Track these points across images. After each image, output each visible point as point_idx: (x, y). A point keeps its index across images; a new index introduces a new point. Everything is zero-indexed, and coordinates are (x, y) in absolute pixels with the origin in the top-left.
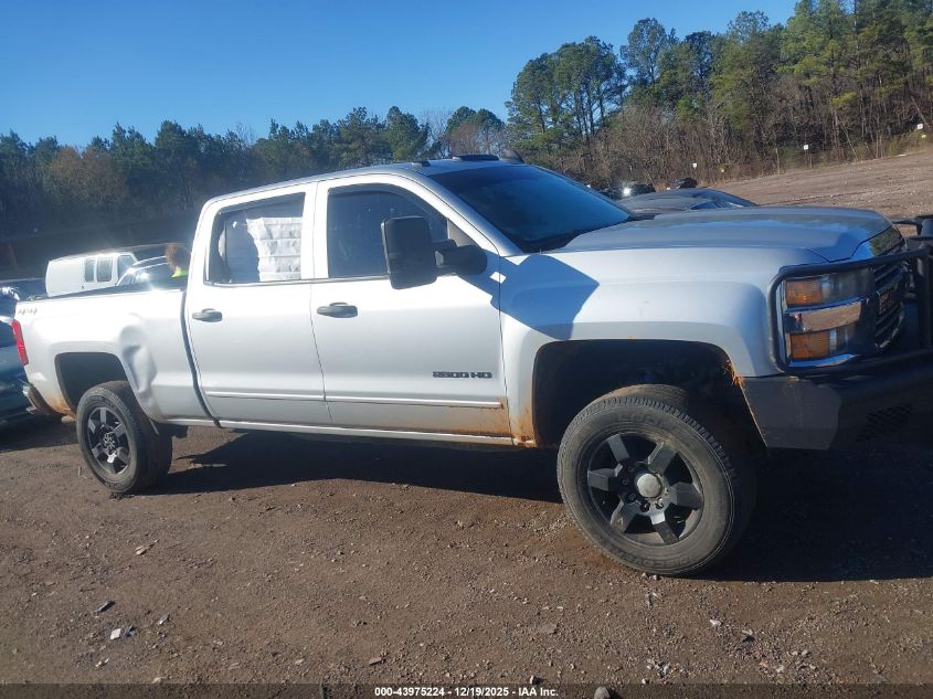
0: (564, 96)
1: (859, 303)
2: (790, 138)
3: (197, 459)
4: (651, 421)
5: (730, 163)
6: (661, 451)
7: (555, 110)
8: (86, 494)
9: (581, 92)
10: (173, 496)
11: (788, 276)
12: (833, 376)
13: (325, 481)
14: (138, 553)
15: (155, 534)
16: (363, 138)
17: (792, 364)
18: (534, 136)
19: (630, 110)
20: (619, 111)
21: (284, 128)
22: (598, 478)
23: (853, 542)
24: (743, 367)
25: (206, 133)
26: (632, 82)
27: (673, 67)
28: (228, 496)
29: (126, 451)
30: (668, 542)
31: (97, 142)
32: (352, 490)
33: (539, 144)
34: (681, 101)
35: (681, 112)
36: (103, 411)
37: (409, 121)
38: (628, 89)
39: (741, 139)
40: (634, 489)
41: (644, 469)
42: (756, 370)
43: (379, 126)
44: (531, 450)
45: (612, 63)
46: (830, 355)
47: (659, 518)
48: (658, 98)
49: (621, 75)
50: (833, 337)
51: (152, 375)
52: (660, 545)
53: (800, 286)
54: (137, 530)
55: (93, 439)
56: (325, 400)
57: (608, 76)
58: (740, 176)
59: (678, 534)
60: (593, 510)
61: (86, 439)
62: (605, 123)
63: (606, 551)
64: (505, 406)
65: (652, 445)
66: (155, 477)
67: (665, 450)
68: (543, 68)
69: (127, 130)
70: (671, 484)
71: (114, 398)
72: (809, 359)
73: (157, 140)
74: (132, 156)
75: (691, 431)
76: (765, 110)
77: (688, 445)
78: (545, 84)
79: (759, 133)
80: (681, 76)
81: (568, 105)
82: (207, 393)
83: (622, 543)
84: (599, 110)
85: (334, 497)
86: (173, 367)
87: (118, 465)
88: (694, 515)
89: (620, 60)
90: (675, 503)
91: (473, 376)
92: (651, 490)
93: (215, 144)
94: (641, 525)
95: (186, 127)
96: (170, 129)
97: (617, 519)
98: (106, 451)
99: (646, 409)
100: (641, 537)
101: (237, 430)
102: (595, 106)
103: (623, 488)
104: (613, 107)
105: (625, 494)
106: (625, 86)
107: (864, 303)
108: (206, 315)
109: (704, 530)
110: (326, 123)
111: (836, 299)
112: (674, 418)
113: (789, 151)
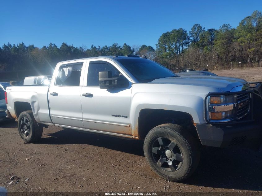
0: (172, 43)
1: (232, 105)
2: (235, 59)
3: (50, 135)
4: (169, 134)
5: (217, 65)
6: (172, 143)
7: (169, 47)
8: (18, 142)
9: (177, 43)
10: (41, 145)
11: (211, 95)
12: (223, 126)
13: (83, 145)
14: (26, 160)
15: (33, 155)
16: (116, 51)
17: (211, 121)
18: (163, 54)
19: (191, 49)
20: (187, 49)
21: (95, 47)
22: (155, 150)
23: (229, 177)
24: (196, 121)
25: (74, 47)
26: (192, 41)
27: (204, 38)
28: (55, 146)
29: (29, 131)
30: (173, 171)
31: (45, 47)
32: (89, 148)
33: (164, 56)
34: (205, 47)
35: (205, 50)
36: (25, 118)
37: (129, 47)
38: (191, 43)
39: (221, 59)
40: (165, 154)
41: (167, 148)
42: (200, 122)
43: (121, 48)
44: (137, 140)
45: (186, 36)
46: (222, 119)
47: (170, 163)
48: (199, 46)
49: (189, 39)
50: (224, 114)
51: (38, 110)
52: (170, 171)
53: (214, 98)
54: (29, 153)
55: (22, 126)
56: (82, 120)
57: (185, 39)
58: (220, 69)
59: (176, 169)
60: (153, 159)
61: (20, 126)
62: (183, 52)
63: (155, 172)
64: (130, 126)
65: (170, 141)
66: (37, 139)
67: (173, 143)
68: (167, 35)
69: (53, 44)
70: (175, 154)
71: (28, 115)
72: (216, 120)
73: (60, 47)
74: (54, 51)
75: (181, 138)
76: (229, 52)
77: (179, 142)
78: (167, 40)
79: (227, 58)
80: (206, 40)
81: (173, 46)
82: (52, 116)
83: (160, 170)
84: (182, 48)
85: (84, 149)
86: (44, 108)
87: (27, 134)
88: (180, 163)
89: (189, 35)
90: (175, 159)
91: (123, 117)
92: (169, 155)
93: (76, 49)
94: (165, 165)
95: (68, 45)
96: (65, 45)
97: (159, 163)
98: (25, 130)
99: (168, 130)
100: (166, 169)
101: (63, 128)
102: (181, 47)
103: (161, 154)
104: (186, 47)
105: (162, 155)
106: (190, 42)
107: (234, 105)
108: (53, 94)
109: (183, 168)
110: (106, 46)
111: (225, 103)
112: (176, 134)
113: (235, 63)
